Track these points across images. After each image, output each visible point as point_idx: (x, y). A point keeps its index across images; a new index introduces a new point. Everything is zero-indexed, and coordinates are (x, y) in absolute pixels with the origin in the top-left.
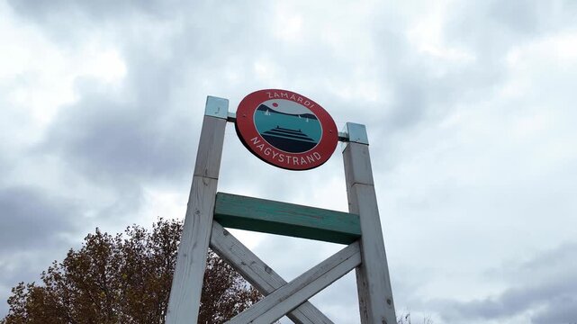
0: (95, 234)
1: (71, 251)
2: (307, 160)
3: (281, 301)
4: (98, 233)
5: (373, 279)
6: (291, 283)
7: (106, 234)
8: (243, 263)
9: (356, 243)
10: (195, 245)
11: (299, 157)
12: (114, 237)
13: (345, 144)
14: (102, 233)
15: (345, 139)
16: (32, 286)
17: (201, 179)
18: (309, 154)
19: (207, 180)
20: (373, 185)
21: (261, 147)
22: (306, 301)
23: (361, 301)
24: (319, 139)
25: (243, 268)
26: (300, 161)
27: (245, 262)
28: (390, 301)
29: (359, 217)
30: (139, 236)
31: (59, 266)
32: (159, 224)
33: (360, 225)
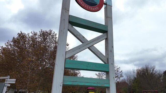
0: (21, 33)
1: (14, 37)
2: (95, 9)
3: (87, 45)
4: (21, 32)
5: (109, 41)
6: (89, 41)
7: (24, 33)
8: (77, 35)
9: (106, 33)
10: (64, 29)
11: (92, 8)
12: (27, 34)
13: (105, 6)
14: (23, 33)
15: (106, 4)
16: (2, 47)
17: (64, 10)
18: (95, 7)
19: (66, 11)
20: (112, 18)
21: (82, 3)
22: (93, 45)
23: (106, 47)
24: (98, 3)
25: (77, 36)
26: (92, 9)
27: (78, 35)
28: (113, 47)
29: (107, 26)
30: (35, 34)
31: (10, 42)
32: (41, 31)
33: (107, 28)
